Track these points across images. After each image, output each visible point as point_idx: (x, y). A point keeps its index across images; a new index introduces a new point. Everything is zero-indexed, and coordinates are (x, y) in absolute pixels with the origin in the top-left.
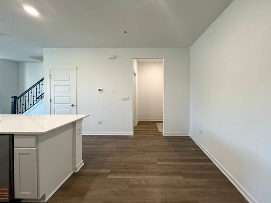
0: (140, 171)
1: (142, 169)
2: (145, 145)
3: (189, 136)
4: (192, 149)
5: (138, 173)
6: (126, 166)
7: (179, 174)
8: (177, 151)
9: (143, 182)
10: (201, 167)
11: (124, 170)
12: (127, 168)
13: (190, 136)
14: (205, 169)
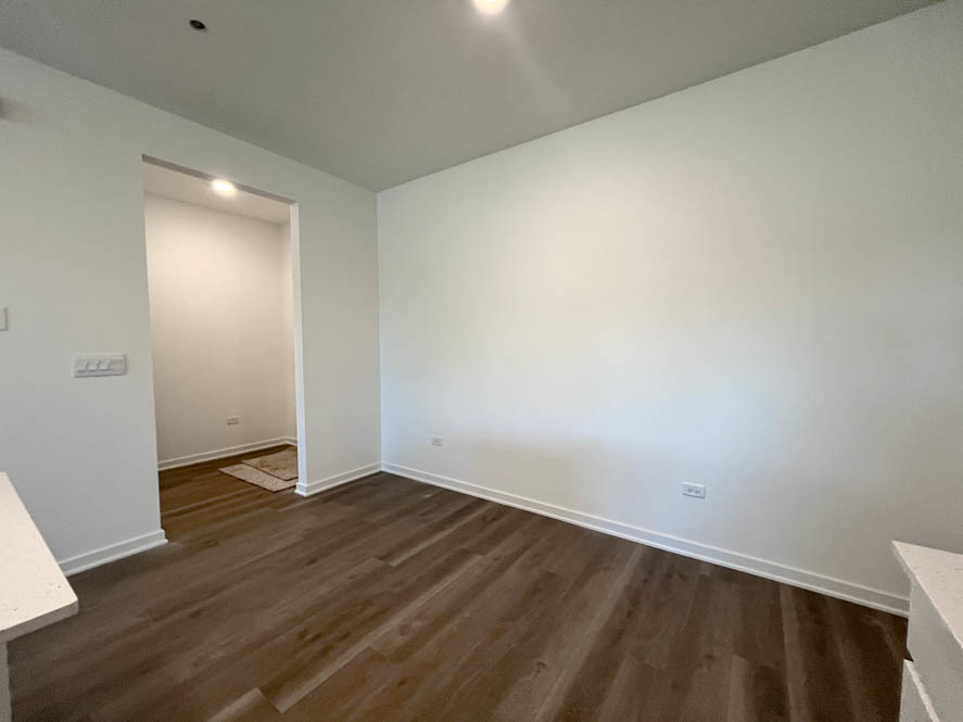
0: (371, 611)
1: (368, 603)
2: (276, 547)
3: (381, 472)
4: (429, 496)
5: (374, 617)
6: (302, 635)
7: (465, 555)
8: (401, 515)
9: (418, 624)
10: (484, 519)
11: (318, 646)
12: (317, 637)
13: (383, 469)
14: (494, 520)
